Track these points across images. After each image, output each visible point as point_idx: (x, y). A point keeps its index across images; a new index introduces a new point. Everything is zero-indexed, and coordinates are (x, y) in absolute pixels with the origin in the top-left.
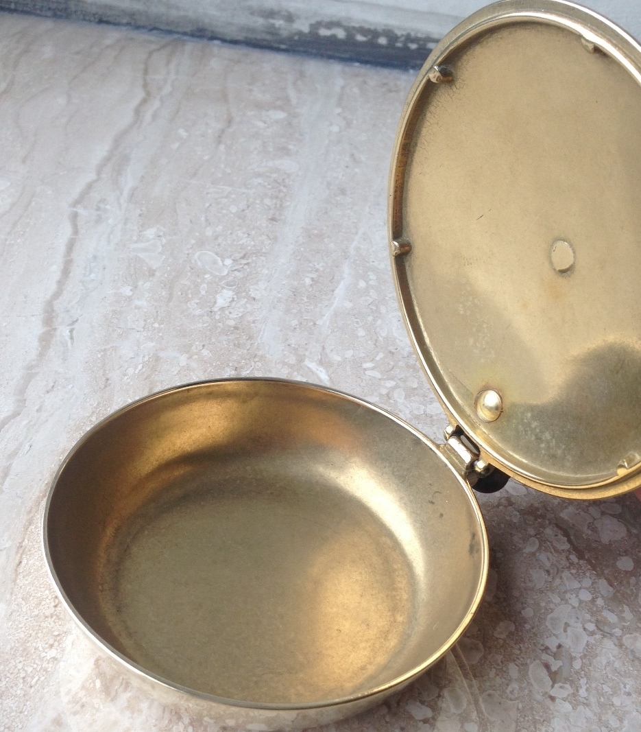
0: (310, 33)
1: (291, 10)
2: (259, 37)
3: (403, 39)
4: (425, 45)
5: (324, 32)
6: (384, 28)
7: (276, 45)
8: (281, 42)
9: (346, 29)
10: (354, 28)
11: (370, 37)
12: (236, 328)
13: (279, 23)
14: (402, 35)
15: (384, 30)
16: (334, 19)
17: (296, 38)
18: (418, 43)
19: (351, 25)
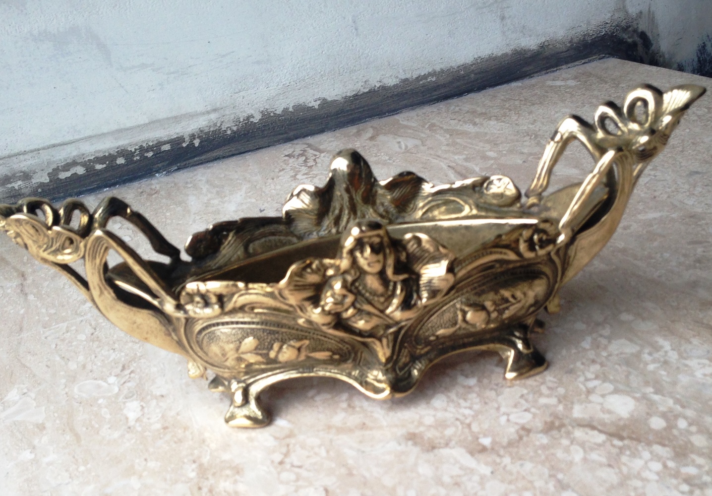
0: (51, 181)
1: (25, 169)
3: (138, 152)
4: (159, 149)
5: (63, 175)
6: (117, 150)
9: (83, 164)
10: (90, 161)
11: (107, 162)
12: (165, 428)
13: (17, 184)
14: (136, 150)
15: (118, 152)
16: (69, 161)
17: (40, 190)
18: (152, 151)
19: (87, 159)
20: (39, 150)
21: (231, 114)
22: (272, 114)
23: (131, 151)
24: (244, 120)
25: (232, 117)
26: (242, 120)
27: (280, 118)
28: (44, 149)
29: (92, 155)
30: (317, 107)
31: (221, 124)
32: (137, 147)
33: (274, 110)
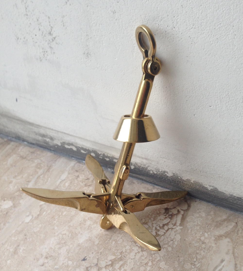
0: (61, 146)
1: (52, 136)
2: (41, 144)
3: (102, 155)
4: (113, 160)
5: (67, 146)
6: (92, 149)
7: (49, 148)
8: (51, 147)
9: (76, 147)
10: (79, 147)
11: (87, 152)
13: (48, 140)
14: (101, 154)
15: (92, 150)
16: (70, 142)
17: (56, 147)
18: (109, 159)
19: (78, 146)
20: (58, 131)
21: (155, 165)
22: (179, 178)
23: (99, 153)
24: (162, 171)
25: (155, 167)
26: (160, 171)
27: (184, 182)
28: (60, 132)
29: (80, 145)
30: (209, 189)
31: (148, 167)
32: (102, 153)
33: (181, 176)
